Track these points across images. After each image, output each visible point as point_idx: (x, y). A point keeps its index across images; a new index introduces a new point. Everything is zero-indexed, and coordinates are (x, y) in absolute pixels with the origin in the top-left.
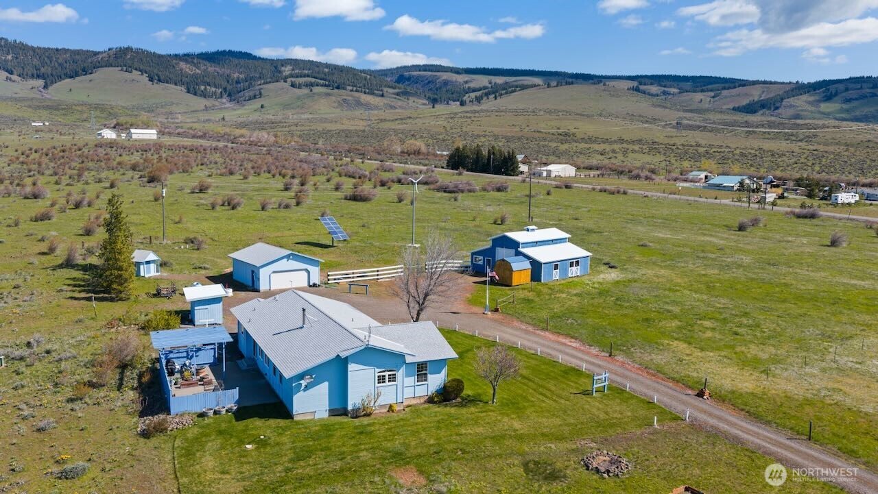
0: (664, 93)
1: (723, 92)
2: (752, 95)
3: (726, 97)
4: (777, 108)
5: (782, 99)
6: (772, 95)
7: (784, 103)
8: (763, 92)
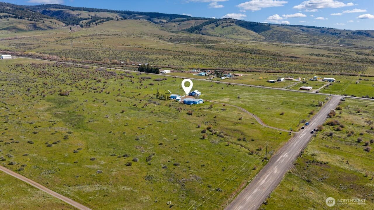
0: (160, 22)
1: (182, 22)
2: (192, 24)
3: (183, 25)
4: (201, 30)
5: (202, 26)
6: (199, 24)
7: (203, 28)
8: (196, 23)
